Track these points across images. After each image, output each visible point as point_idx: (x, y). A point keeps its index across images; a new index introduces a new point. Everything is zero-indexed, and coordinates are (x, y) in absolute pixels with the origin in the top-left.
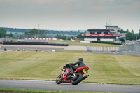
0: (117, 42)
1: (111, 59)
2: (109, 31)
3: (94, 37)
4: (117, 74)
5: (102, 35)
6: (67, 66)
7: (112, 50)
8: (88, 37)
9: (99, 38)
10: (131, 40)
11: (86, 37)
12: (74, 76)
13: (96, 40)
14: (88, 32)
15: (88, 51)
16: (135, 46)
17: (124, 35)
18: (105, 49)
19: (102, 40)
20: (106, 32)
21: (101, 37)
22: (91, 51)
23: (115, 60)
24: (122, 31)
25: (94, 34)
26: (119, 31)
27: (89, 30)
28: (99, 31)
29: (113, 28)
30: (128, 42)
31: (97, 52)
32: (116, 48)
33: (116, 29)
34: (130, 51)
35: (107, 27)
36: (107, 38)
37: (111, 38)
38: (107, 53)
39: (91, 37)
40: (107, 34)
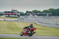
0: (16, 17)
1: (14, 24)
2: (13, 12)
3: (7, 15)
4: (16, 30)
5: (10, 14)
6: (26, 28)
7: (14, 20)
8: (4, 15)
9: (9, 15)
10: (22, 16)
11: (3, 15)
12: (30, 32)
13: (8, 16)
14: (4, 13)
15: (4, 21)
16: (24, 18)
17: (19, 14)
18: (11, 20)
19: (10, 16)
20: (12, 12)
21: (10, 15)
22: (6, 21)
23: (15, 24)
24: (19, 12)
25: (7, 13)
26: (17, 12)
27: (5, 12)
28: (9, 12)
29: (15, 11)
30: (21, 17)
31: (8, 21)
32: (16, 19)
33: (16, 11)
34: (22, 21)
35: (12, 10)
36: (12, 15)
37: (14, 15)
38: (12, 21)
39: (6, 15)
40: (12, 13)
